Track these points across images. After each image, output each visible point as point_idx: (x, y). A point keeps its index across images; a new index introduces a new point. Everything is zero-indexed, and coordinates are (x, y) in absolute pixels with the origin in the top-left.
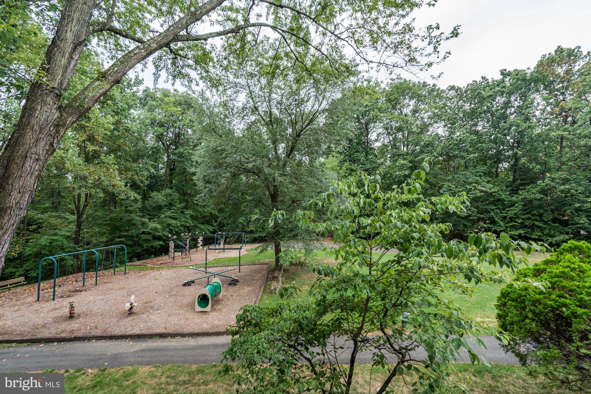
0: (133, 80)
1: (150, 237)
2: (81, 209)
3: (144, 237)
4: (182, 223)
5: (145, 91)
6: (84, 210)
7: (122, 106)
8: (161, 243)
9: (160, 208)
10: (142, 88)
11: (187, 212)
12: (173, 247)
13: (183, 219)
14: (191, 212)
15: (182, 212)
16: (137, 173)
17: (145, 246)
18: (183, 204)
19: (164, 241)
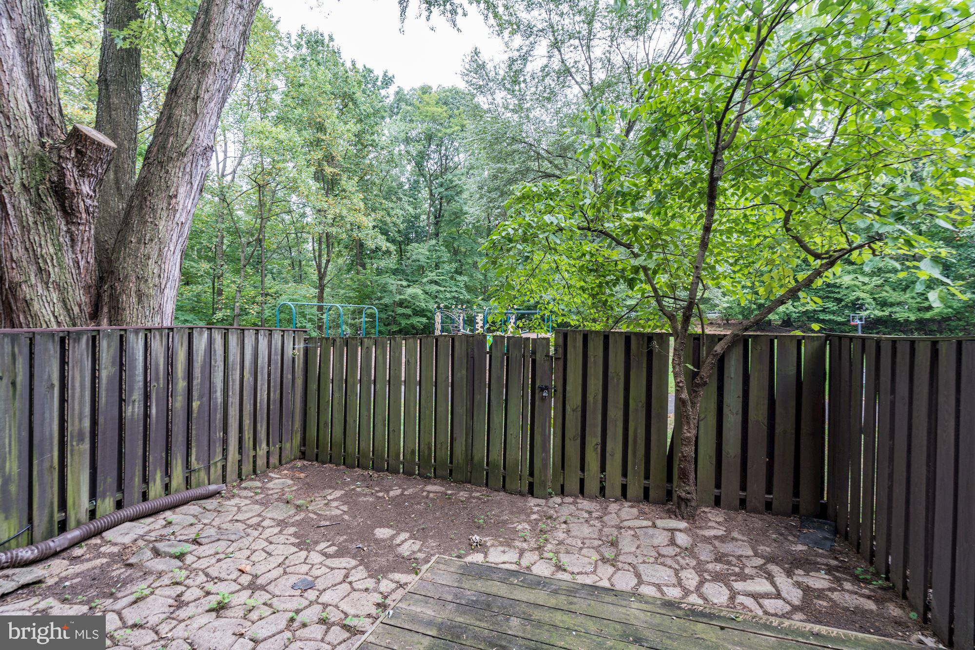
0: (380, 79)
1: (408, 311)
2: (323, 265)
3: (400, 311)
4: (453, 294)
5: (397, 93)
6: (326, 267)
7: (365, 111)
8: (424, 320)
9: (421, 270)
10: (392, 90)
11: (459, 278)
12: (440, 321)
13: (454, 289)
14: (466, 278)
15: (452, 278)
16: (389, 215)
17: (404, 322)
18: (454, 265)
19: (428, 318)
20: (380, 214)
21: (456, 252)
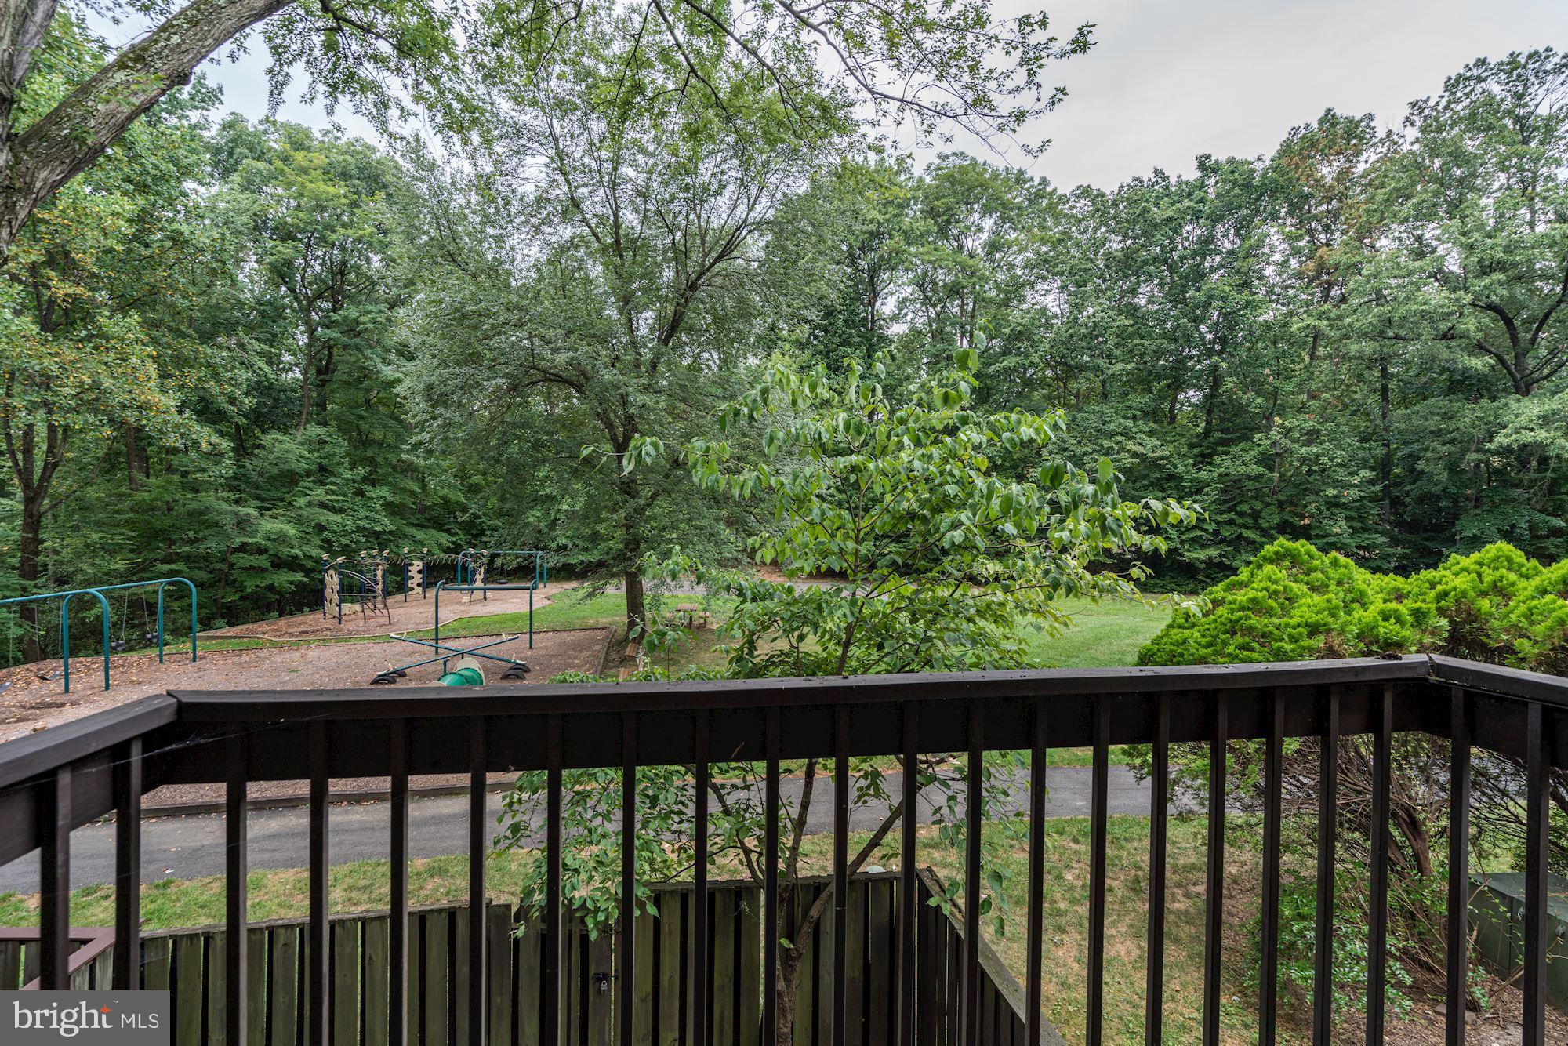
1: (263, 561)
2: (37, 476)
3: (244, 560)
4: (360, 523)
5: (228, 126)
6: (45, 480)
7: (156, 167)
8: (299, 577)
9: (290, 479)
10: (217, 115)
11: (374, 493)
12: (337, 588)
13: (363, 513)
14: (385, 492)
15: (360, 493)
16: (216, 375)
17: (250, 585)
18: (362, 471)
19: (307, 572)
20: (193, 376)
21: (366, 442)
